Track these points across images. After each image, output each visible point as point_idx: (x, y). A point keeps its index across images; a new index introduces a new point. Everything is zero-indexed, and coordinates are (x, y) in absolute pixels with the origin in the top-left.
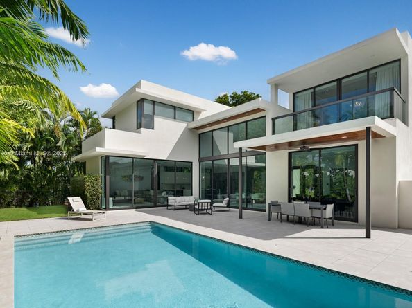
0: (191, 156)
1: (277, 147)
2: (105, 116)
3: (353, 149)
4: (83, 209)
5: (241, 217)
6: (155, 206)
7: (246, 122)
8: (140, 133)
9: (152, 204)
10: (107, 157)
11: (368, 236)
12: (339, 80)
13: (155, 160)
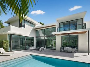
0: (33, 36)
1: (59, 35)
2: (6, 22)
3: (77, 36)
4: (5, 52)
5: (53, 52)
6: (25, 49)
7: (50, 28)
8: (21, 28)
9: (24, 49)
10: (11, 35)
11: (89, 55)
12: (70, 21)
13: (25, 36)
